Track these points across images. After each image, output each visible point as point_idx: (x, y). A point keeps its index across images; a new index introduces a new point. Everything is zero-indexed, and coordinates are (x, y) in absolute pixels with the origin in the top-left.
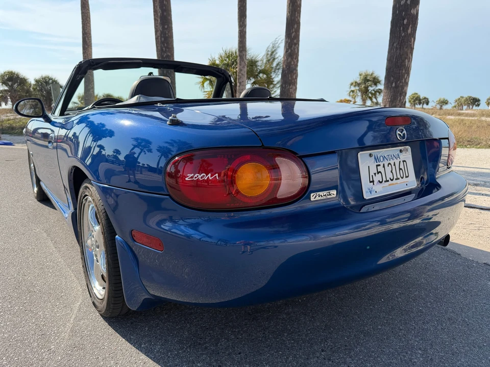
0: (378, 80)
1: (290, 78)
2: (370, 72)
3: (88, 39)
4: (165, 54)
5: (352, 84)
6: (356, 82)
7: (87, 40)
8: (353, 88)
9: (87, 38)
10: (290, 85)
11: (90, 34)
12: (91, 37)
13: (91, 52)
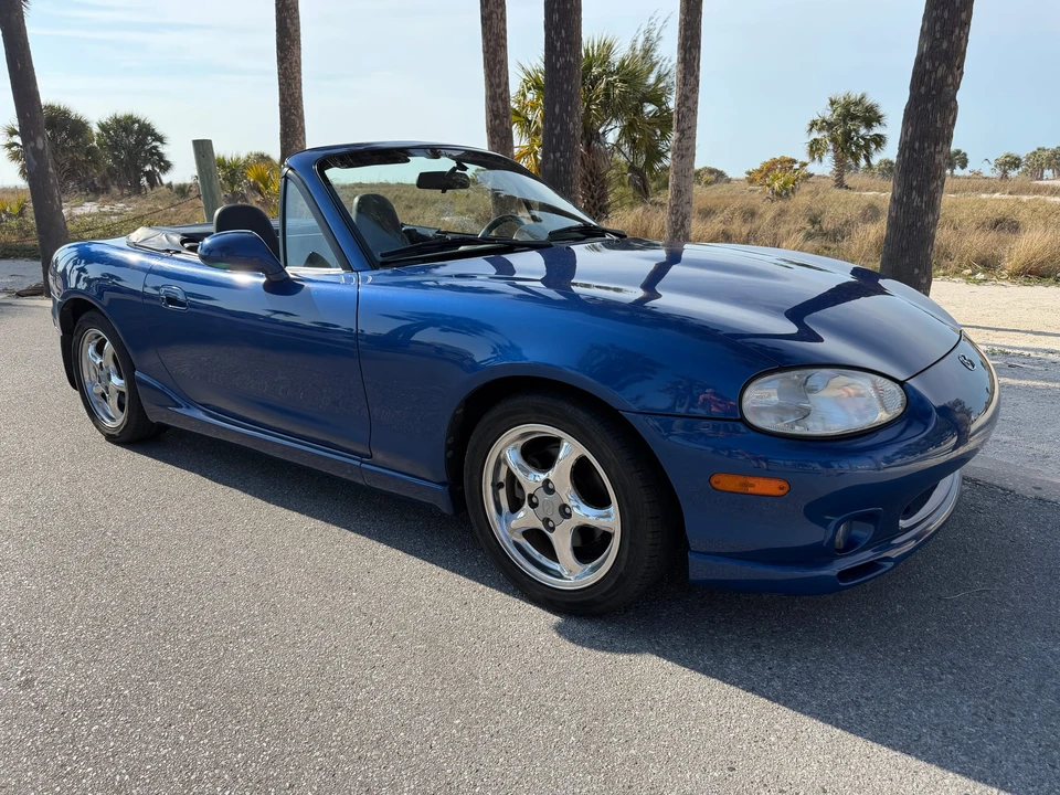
0: (876, 113)
1: (939, 124)
2: (855, 95)
3: (293, 24)
4: (562, 60)
5: (813, 124)
6: (824, 121)
7: (289, 26)
8: (816, 135)
9: (288, 21)
10: (936, 144)
11: (296, 10)
12: (298, 17)
13: (299, 57)
